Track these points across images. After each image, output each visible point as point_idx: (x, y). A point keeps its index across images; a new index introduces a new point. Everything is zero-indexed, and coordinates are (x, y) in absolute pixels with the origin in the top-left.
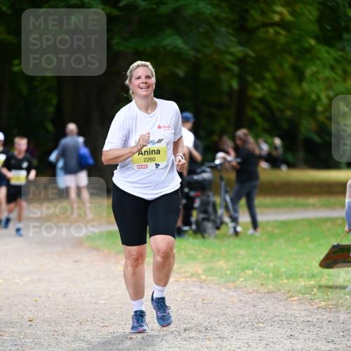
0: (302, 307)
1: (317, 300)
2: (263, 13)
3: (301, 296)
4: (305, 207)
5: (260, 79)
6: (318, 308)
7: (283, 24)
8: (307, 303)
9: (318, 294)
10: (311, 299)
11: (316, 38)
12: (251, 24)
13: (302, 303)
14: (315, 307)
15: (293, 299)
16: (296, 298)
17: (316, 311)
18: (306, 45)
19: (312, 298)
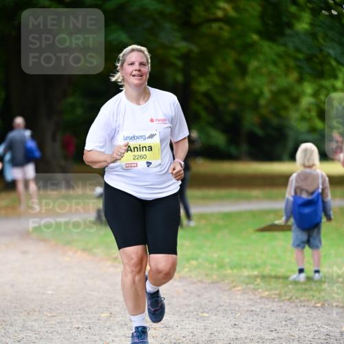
0: (246, 296)
1: (260, 290)
2: (207, 9)
3: (244, 286)
4: (248, 199)
5: (204, 73)
6: (262, 298)
7: (227, 20)
8: (251, 293)
9: (262, 284)
10: (254, 289)
11: (259, 33)
12: (195, 20)
13: (245, 293)
14: (258, 296)
15: (236, 289)
16: (239, 288)
17: (259, 301)
18: (249, 40)
19: (256, 287)
